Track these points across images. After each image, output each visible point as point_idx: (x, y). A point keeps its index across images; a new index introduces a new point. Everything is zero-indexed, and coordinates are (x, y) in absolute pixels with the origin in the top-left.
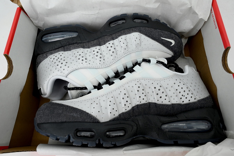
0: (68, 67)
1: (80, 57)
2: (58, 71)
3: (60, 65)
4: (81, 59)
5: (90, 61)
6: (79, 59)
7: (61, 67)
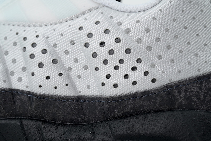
0: (81, 28)
1: (40, 57)
2: (120, 24)
3: (109, 40)
4: (37, 51)
5: (15, 44)
6: (44, 51)
7: (107, 31)
